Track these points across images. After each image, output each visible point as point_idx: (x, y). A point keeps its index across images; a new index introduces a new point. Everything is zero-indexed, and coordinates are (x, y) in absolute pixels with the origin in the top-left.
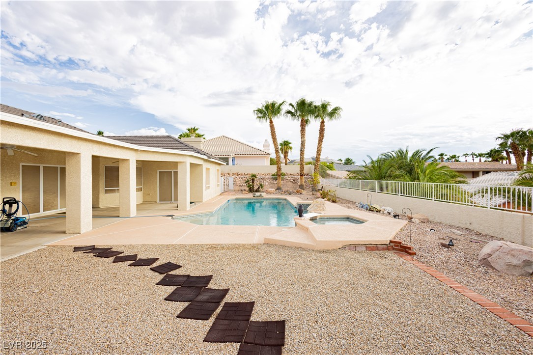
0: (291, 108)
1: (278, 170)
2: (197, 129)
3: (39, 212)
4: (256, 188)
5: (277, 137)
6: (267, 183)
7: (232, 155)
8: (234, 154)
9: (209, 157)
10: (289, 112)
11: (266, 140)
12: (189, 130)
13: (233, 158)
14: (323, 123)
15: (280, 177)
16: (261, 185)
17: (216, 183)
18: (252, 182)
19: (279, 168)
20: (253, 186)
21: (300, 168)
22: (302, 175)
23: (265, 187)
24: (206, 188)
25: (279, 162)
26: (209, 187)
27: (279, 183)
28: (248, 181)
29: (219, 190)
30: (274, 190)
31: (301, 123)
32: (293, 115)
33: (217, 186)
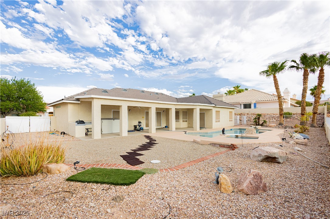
0: (293, 64)
1: (280, 111)
4: (261, 123)
7: (253, 102)
8: (255, 101)
9: (216, 105)
10: (293, 67)
11: (286, 89)
12: (234, 88)
13: (254, 104)
14: (322, 71)
15: (282, 116)
16: (264, 121)
17: (228, 119)
18: (258, 119)
19: (281, 109)
20: (259, 122)
21: (301, 108)
22: (303, 114)
23: (268, 123)
24: (216, 121)
25: (281, 105)
26: (219, 121)
27: (281, 120)
28: (256, 118)
29: (232, 123)
30: (275, 125)
31: (304, 73)
32: (298, 68)
33: (230, 121)
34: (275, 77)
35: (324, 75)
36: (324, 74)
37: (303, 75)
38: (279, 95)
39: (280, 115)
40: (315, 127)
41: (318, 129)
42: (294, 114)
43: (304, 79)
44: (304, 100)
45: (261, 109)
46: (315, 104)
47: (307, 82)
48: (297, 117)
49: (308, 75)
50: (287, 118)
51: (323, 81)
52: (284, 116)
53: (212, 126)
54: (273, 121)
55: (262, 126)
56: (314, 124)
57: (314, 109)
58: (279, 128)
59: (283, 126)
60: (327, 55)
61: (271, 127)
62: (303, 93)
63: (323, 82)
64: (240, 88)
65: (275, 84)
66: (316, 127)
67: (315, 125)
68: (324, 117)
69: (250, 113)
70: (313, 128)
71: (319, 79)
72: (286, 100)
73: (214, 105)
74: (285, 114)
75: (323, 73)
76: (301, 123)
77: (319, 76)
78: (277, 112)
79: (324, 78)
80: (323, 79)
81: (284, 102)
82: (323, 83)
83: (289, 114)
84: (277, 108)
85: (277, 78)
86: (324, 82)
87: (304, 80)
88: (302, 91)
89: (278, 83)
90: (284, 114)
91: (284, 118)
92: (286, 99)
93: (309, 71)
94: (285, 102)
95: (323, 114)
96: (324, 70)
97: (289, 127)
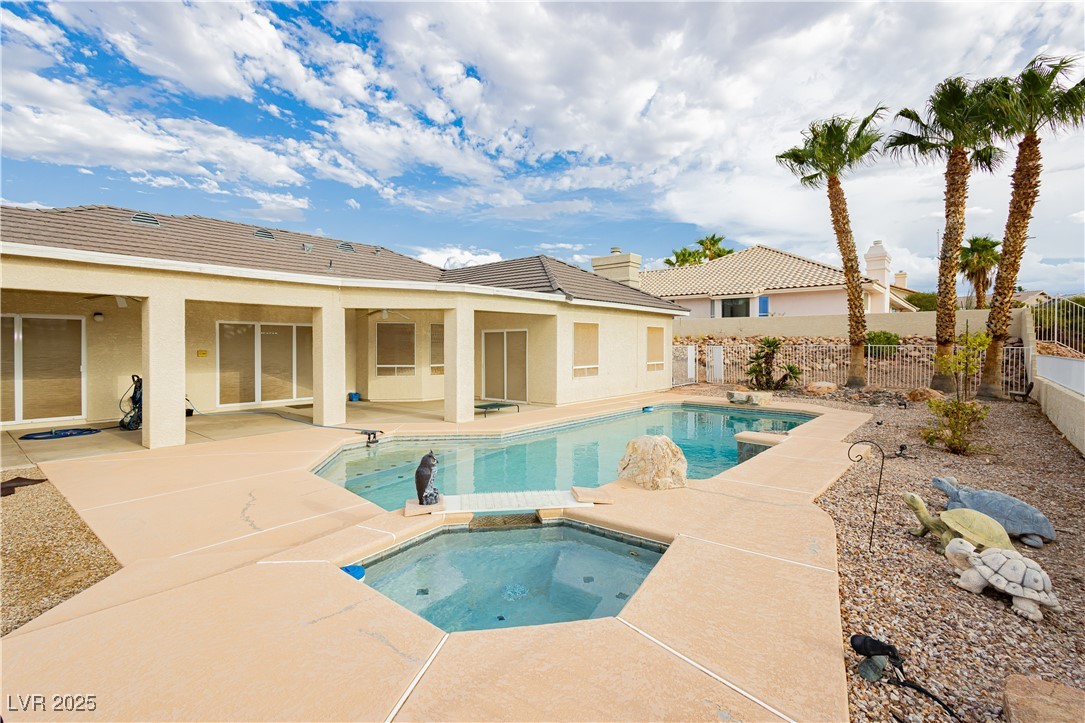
0: (908, 127)
1: (851, 326)
2: (720, 239)
3: (254, 401)
4: (777, 376)
5: (852, 226)
6: (834, 365)
7: (757, 291)
8: (762, 289)
9: (569, 297)
10: (904, 139)
11: (876, 243)
12: (701, 243)
13: (760, 298)
14: (1030, 147)
15: (862, 349)
16: (791, 369)
17: (643, 362)
18: (766, 362)
19: (857, 321)
20: (769, 373)
21: (938, 317)
22: (943, 342)
23: (804, 377)
24: (577, 373)
25: (855, 303)
26: (594, 371)
27: (855, 366)
28: (758, 358)
29: (664, 378)
30: (833, 386)
31: (948, 166)
32: (924, 146)
33: (650, 368)
34: (833, 183)
35: (1038, 167)
36: (1039, 162)
37: (947, 175)
38: (849, 260)
39: (852, 344)
40: (996, 399)
41: (1011, 407)
42: (905, 342)
43: (949, 191)
44: (949, 281)
45: (783, 322)
46: (1000, 294)
47: (962, 204)
48: (917, 353)
49: (965, 173)
50: (879, 355)
51: (1036, 194)
52: (866, 348)
53: (553, 394)
54: (826, 367)
55: (781, 389)
56: (992, 386)
57: (991, 317)
58: (848, 399)
59: (863, 390)
60: (1057, 69)
61: (814, 394)
62: (945, 251)
63: (1033, 198)
64: (721, 245)
65: (833, 215)
66: (1001, 400)
67: (998, 388)
68: (1023, 353)
69: (743, 335)
70: (993, 406)
71: (1016, 186)
72: (875, 286)
73: (561, 298)
74: (871, 340)
75: (1036, 155)
76: (934, 377)
77: (1018, 170)
78: (842, 331)
79: (1039, 179)
80: (1036, 186)
81: (866, 295)
82: (1033, 203)
83: (889, 339)
84: (842, 316)
85: (841, 186)
86: (1037, 199)
87: (952, 196)
88: (942, 242)
89: (844, 210)
90: (869, 339)
91: (866, 355)
92: (876, 282)
93: (969, 157)
94: (871, 293)
95: (1016, 340)
96: (1039, 142)
97: (890, 397)
